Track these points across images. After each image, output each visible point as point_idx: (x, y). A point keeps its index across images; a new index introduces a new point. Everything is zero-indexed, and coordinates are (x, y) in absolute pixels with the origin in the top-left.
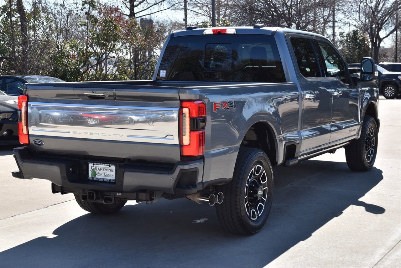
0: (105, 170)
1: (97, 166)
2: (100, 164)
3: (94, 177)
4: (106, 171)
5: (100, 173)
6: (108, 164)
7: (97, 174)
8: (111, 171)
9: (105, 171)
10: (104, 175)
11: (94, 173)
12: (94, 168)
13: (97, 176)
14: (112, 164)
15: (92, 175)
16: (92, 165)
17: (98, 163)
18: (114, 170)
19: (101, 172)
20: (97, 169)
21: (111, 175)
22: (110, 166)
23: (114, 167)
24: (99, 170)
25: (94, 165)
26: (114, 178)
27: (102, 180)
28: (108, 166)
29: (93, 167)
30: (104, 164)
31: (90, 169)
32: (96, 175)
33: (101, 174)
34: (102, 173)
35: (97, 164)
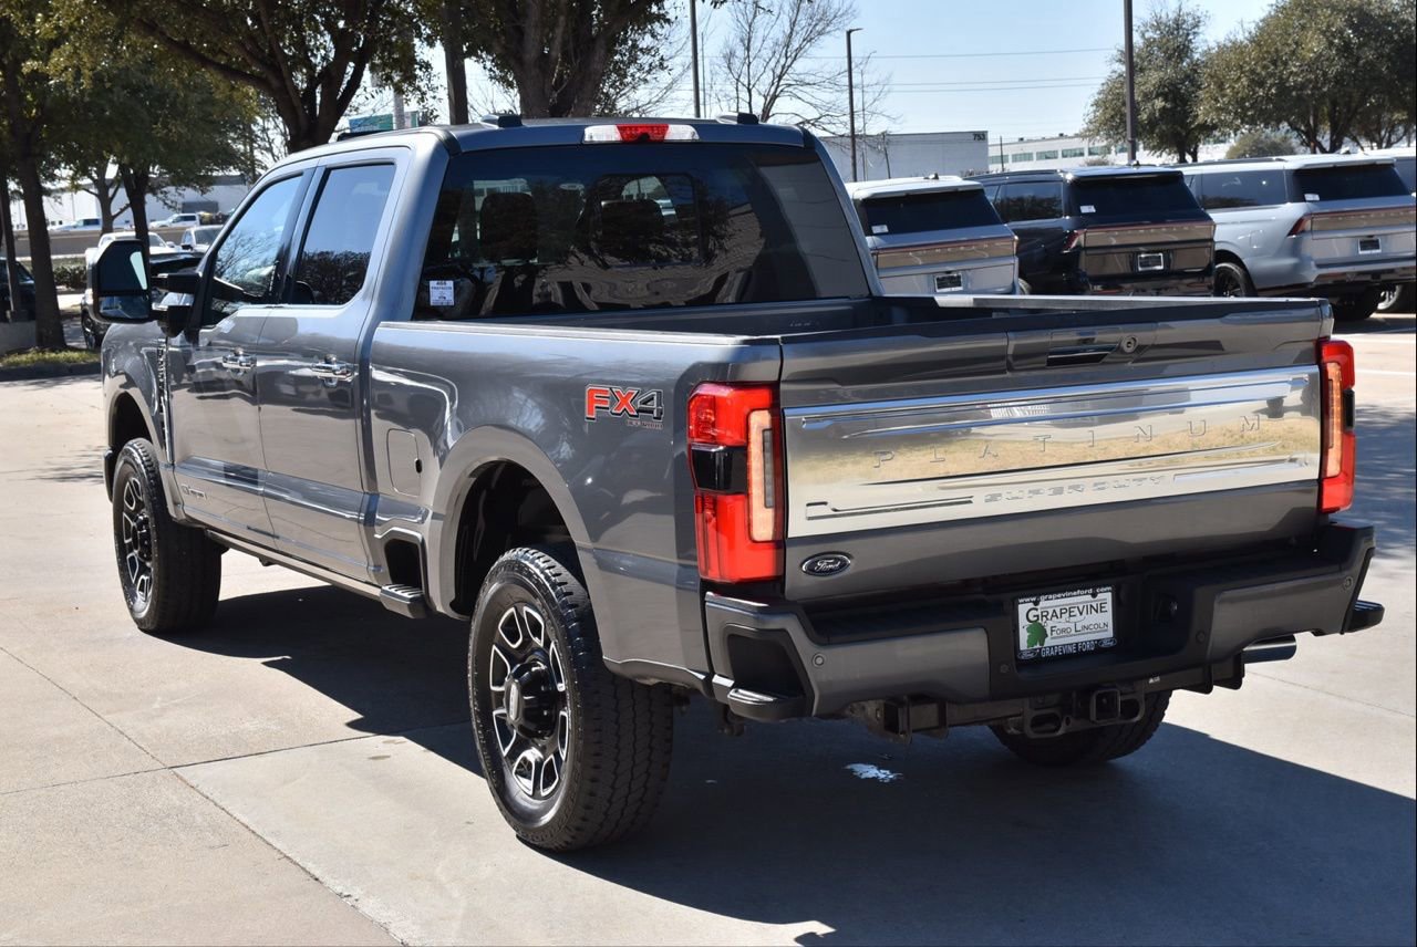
0: (1076, 612)
1: (1049, 603)
2: (1059, 596)
3: (1038, 646)
4: (1081, 614)
5: (1060, 626)
6: (1088, 588)
7: (1049, 632)
8: (1100, 609)
9: (1079, 617)
10: (1073, 632)
11: (1039, 632)
12: (1039, 613)
13: (1048, 642)
14: (1105, 586)
15: (1031, 642)
16: (1031, 605)
17: (1052, 593)
18: (1109, 607)
19: (1061, 623)
20: (1049, 617)
21: (1099, 626)
22: (1094, 595)
23: (1110, 594)
24: (1054, 619)
25: (1036, 603)
26: (1110, 633)
27: (1072, 650)
28: (1089, 598)
29: (1033, 613)
30: (1075, 593)
31: (1023, 622)
32: (1047, 636)
33: (1063, 631)
34: (1068, 625)
35: (1050, 597)
